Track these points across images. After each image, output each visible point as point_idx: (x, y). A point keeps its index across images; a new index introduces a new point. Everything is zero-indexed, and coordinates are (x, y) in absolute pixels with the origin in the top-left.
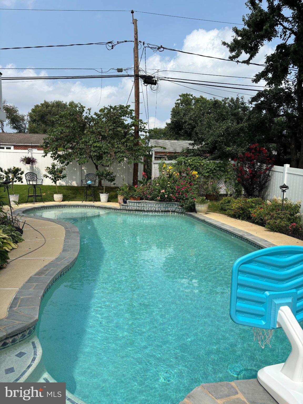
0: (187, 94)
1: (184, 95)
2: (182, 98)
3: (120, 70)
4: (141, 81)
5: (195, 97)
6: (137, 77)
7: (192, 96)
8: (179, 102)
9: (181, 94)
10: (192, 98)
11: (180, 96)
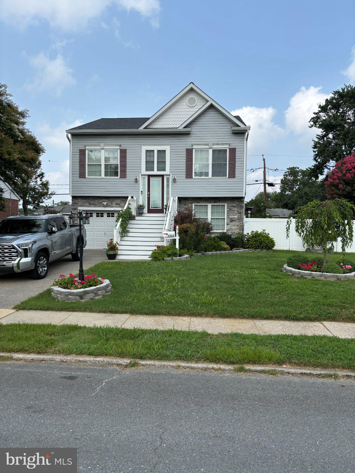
0: (294, 167)
1: (291, 168)
2: (289, 170)
3: (257, 181)
4: (267, 185)
5: (301, 169)
6: (265, 184)
7: (298, 168)
8: (287, 173)
9: (288, 168)
10: (298, 170)
11: (288, 169)
